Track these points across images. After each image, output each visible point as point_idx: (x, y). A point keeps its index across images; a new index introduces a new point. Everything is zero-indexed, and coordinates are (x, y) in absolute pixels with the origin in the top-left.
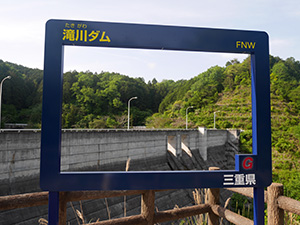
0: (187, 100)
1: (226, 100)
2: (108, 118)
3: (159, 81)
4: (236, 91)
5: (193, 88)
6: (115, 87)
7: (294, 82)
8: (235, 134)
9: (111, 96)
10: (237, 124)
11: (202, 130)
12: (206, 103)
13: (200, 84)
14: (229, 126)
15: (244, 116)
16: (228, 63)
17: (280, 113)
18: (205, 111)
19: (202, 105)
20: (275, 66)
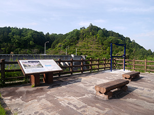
0: (64, 43)
1: (80, 44)
2: (28, 50)
3: (50, 34)
4: (84, 40)
5: (67, 38)
6: (31, 36)
7: (105, 38)
8: (84, 57)
9: (29, 40)
10: (85, 53)
11: (73, 56)
12: (72, 45)
13: (70, 36)
14: (82, 54)
15: (87, 50)
16: (81, 29)
17: (100, 49)
18: (72, 48)
19: (70, 45)
20: (99, 31)
